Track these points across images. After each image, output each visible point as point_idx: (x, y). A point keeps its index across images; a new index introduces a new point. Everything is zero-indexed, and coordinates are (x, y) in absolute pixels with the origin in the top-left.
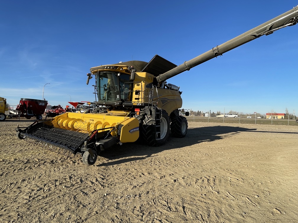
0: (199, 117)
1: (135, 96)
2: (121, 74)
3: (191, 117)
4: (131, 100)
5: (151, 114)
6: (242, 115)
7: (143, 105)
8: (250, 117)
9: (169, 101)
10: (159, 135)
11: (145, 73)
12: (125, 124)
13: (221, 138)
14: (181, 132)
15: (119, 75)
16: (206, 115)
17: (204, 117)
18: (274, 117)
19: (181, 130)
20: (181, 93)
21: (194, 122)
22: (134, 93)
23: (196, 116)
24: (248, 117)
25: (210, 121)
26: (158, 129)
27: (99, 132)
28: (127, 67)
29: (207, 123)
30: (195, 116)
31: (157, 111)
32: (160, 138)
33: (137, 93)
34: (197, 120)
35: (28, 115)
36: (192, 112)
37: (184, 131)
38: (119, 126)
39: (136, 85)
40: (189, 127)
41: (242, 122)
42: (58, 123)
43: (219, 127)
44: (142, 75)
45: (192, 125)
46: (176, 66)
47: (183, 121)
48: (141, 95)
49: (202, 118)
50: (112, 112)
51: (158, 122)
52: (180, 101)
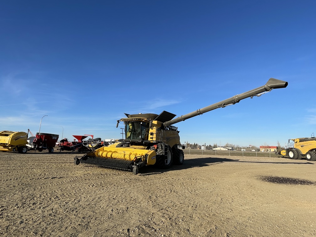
0: (195, 150)
1: (150, 136)
2: (143, 122)
3: (187, 150)
4: (148, 139)
5: (162, 148)
6: (239, 148)
7: (157, 142)
8: (245, 150)
9: (171, 139)
10: (167, 161)
11: (156, 121)
12: (149, 154)
13: (208, 166)
14: (179, 161)
15: (141, 123)
16: (203, 148)
17: (200, 150)
18: (268, 150)
19: (179, 159)
20: (178, 132)
21: (190, 155)
22: (149, 135)
23: (193, 149)
24: (242, 150)
25: (205, 153)
26: (166, 158)
27: (138, 158)
28: (147, 119)
29: (200, 155)
30: (191, 149)
31: (166, 146)
32: (167, 163)
33: (152, 134)
34: (192, 153)
35: (43, 148)
36: (188, 144)
37: (181, 160)
38: (146, 155)
39: (150, 129)
40: (185, 158)
41: (232, 154)
42: (98, 155)
43: (210, 158)
44: (155, 122)
45: (187, 157)
46: (175, 115)
47: (181, 153)
48: (155, 136)
49: (198, 151)
50: (133, 146)
51: (166, 153)
52: (178, 138)
